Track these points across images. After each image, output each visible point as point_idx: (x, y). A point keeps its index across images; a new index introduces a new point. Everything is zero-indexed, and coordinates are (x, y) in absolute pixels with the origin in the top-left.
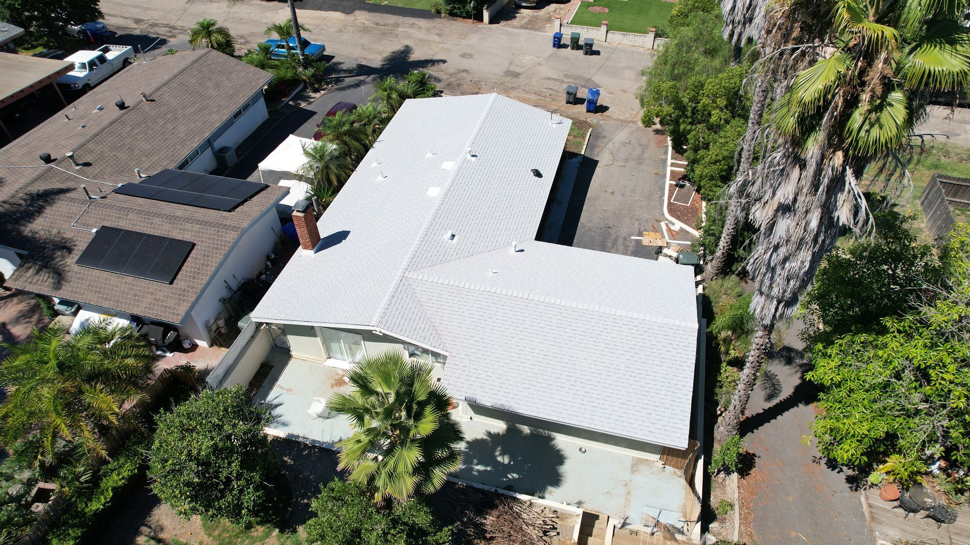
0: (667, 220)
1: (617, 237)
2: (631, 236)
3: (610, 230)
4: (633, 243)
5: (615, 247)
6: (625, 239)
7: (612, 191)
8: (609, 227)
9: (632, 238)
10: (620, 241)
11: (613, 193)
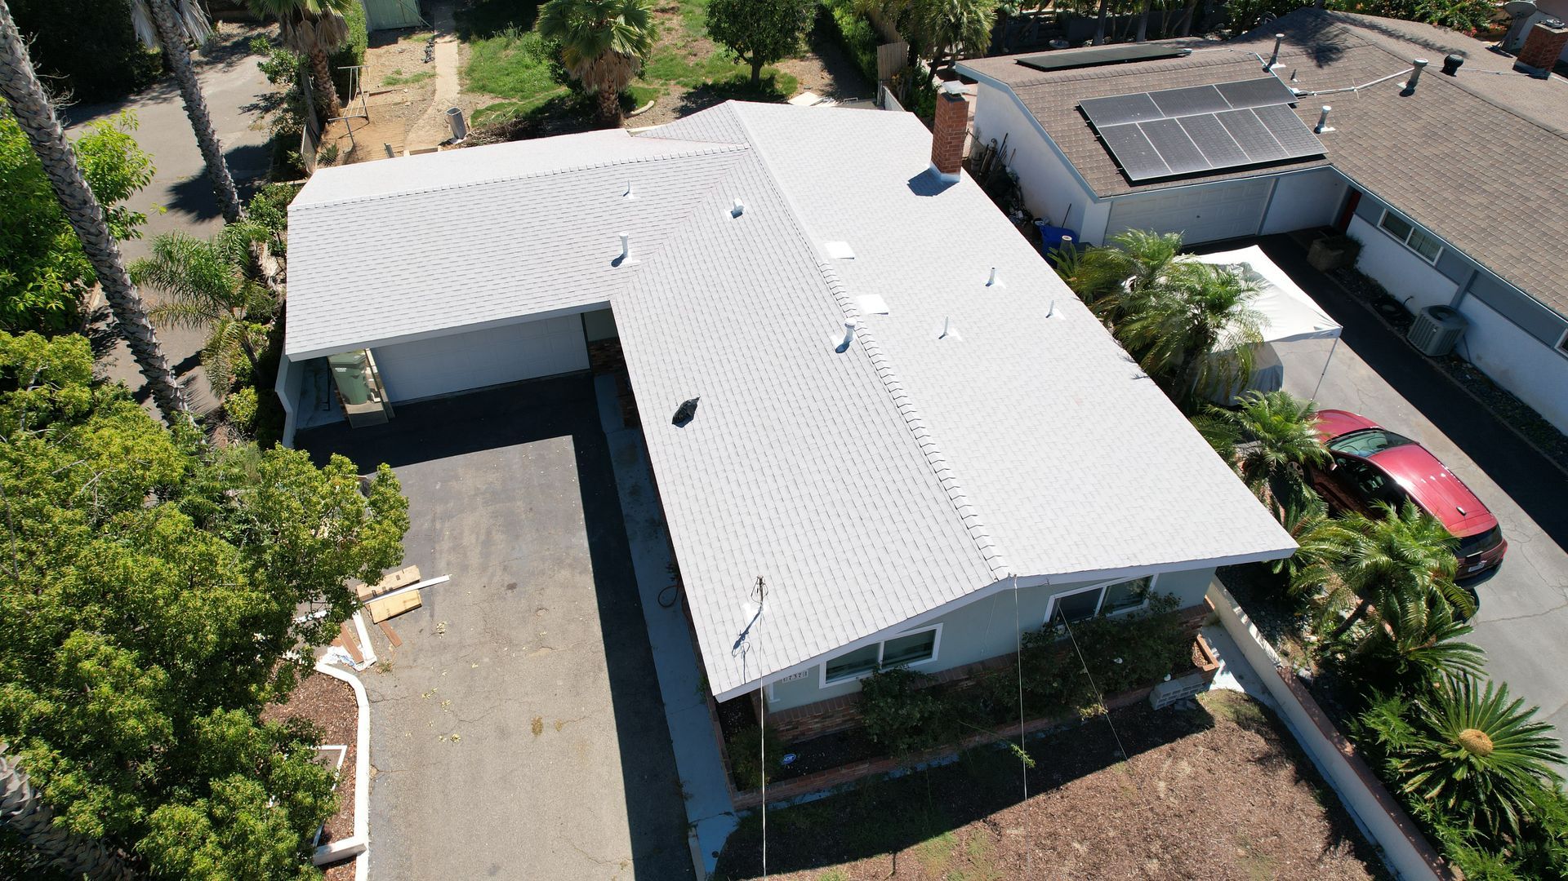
0: (358, 674)
1: (484, 568)
2: (453, 583)
3: (508, 580)
4: (442, 564)
5: (482, 538)
6: (464, 568)
7: (544, 737)
8: (512, 587)
9: (446, 578)
10: (474, 558)
11: (537, 728)
